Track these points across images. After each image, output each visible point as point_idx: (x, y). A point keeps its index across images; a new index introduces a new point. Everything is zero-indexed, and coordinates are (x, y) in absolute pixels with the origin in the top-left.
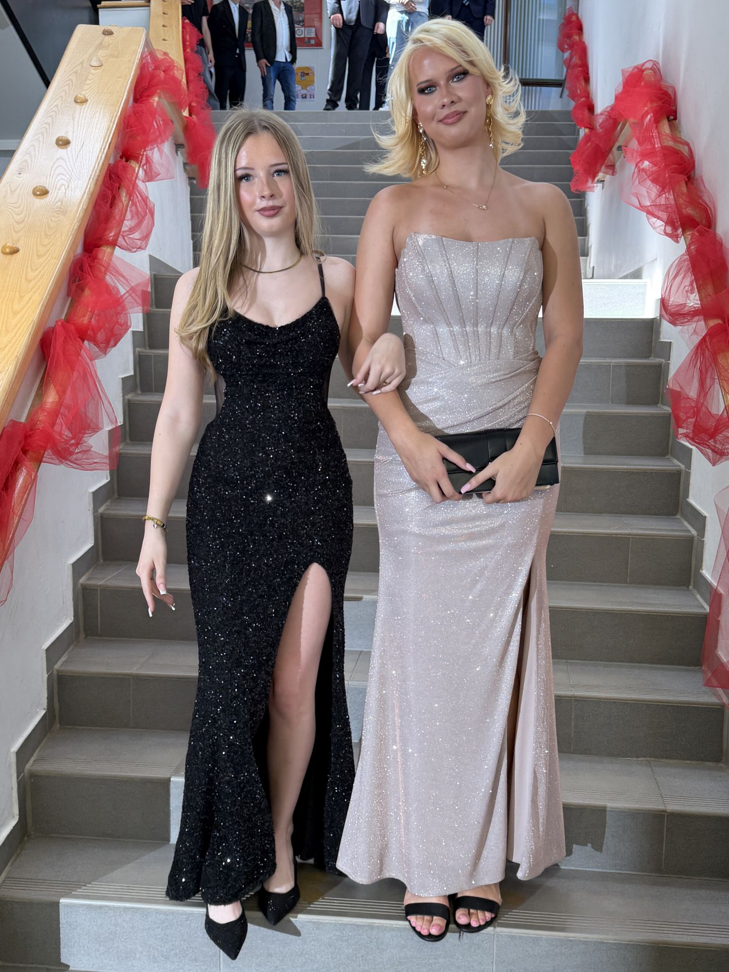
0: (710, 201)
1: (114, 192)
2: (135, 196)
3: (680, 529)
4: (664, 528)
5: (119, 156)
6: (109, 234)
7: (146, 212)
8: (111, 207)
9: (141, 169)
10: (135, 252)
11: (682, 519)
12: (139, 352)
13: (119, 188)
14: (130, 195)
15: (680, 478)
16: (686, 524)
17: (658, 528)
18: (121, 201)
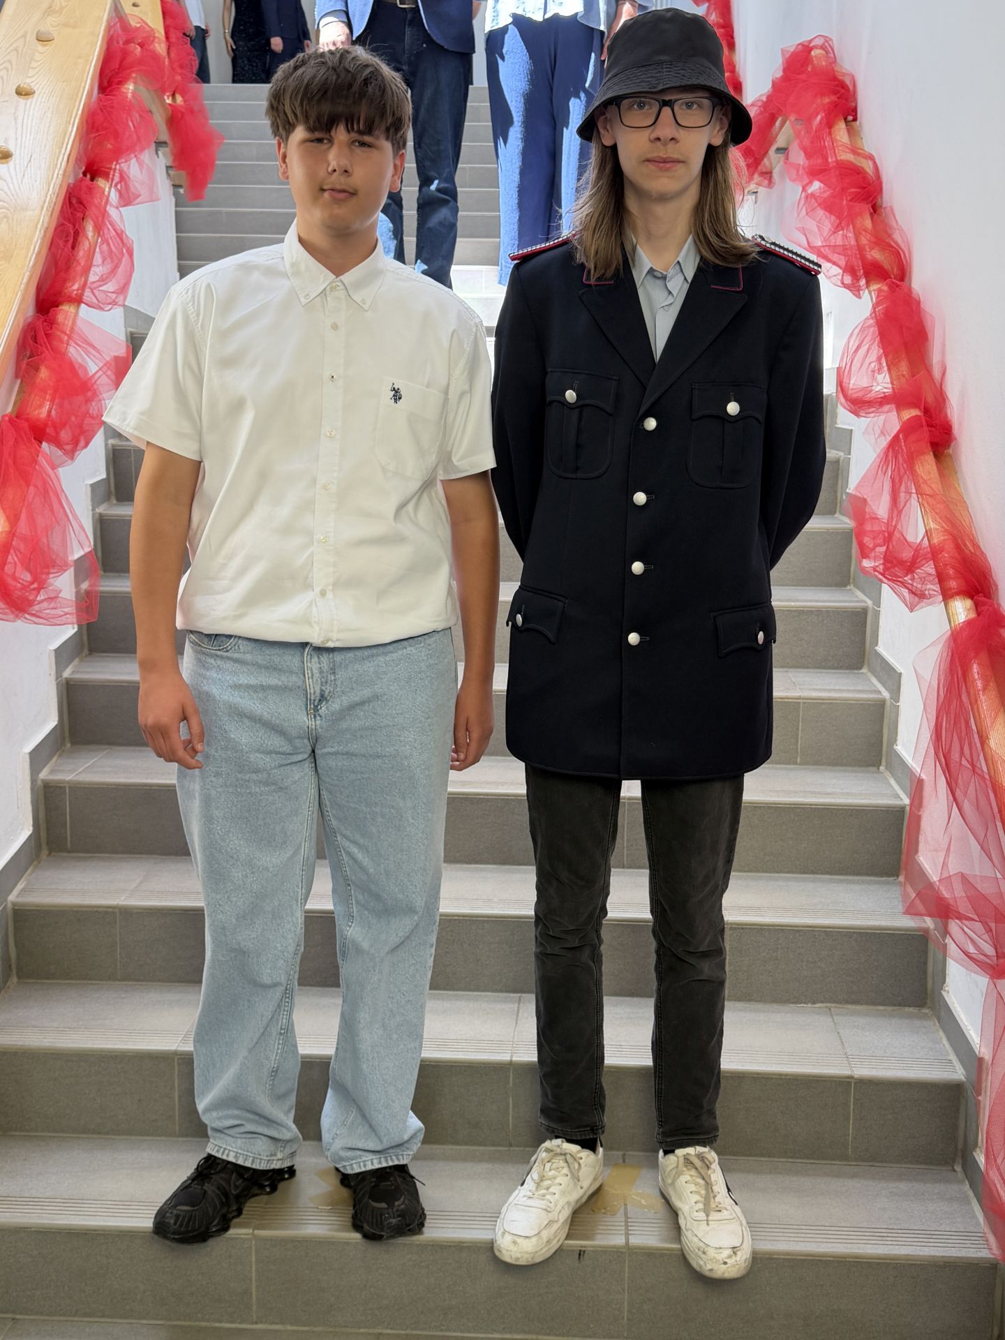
0: (904, 241)
1: (76, 225)
2: (106, 231)
3: (866, 688)
4: (845, 688)
5: (82, 173)
6: (71, 287)
7: (122, 251)
8: (73, 248)
9: (113, 190)
10: (107, 310)
11: (869, 674)
13: (83, 218)
14: (98, 229)
15: (866, 618)
16: (874, 680)
17: (837, 688)
18: (87, 238)
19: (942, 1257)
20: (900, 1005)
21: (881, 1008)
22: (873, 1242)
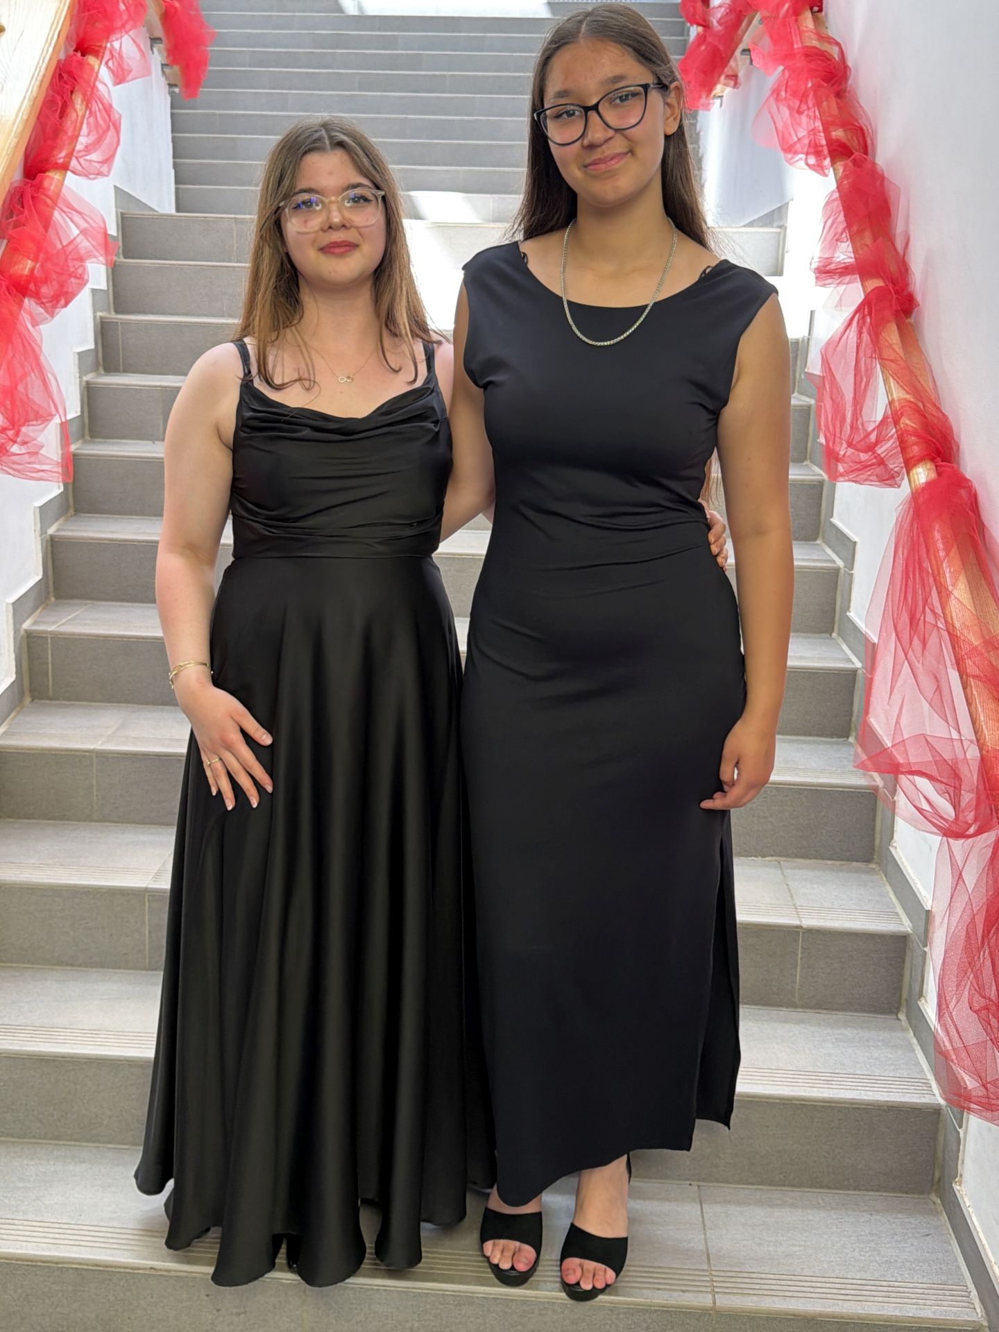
0: (869, 123)
1: (65, 98)
2: (94, 103)
3: (821, 557)
4: (800, 557)
5: (72, 49)
6: (58, 155)
7: (109, 124)
8: (61, 118)
9: (103, 66)
10: (94, 179)
11: (824, 544)
12: (101, 318)
13: (72, 92)
14: (88, 102)
15: (822, 492)
16: (829, 551)
18: (76, 111)
19: (886, 1101)
20: (848, 860)
21: (829, 862)
22: (818, 1086)
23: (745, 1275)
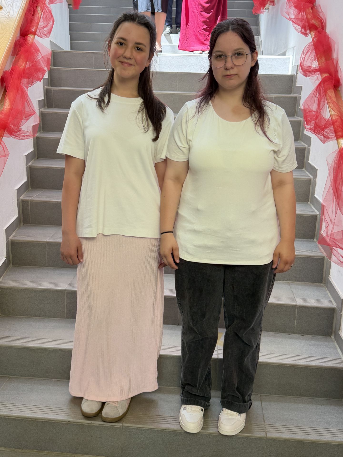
0: (323, 17)
1: (34, 9)
2: (45, 10)
3: (305, 175)
4: (297, 175)
6: (32, 29)
8: (33, 16)
10: (44, 38)
11: (306, 170)
12: (46, 88)
14: (42, 9)
15: (305, 151)
16: (307, 173)
19: (327, 366)
20: (313, 282)
21: (307, 283)
22: (303, 360)
23: (277, 426)
